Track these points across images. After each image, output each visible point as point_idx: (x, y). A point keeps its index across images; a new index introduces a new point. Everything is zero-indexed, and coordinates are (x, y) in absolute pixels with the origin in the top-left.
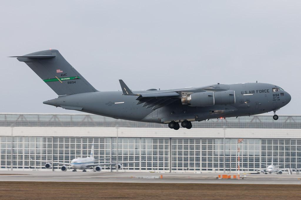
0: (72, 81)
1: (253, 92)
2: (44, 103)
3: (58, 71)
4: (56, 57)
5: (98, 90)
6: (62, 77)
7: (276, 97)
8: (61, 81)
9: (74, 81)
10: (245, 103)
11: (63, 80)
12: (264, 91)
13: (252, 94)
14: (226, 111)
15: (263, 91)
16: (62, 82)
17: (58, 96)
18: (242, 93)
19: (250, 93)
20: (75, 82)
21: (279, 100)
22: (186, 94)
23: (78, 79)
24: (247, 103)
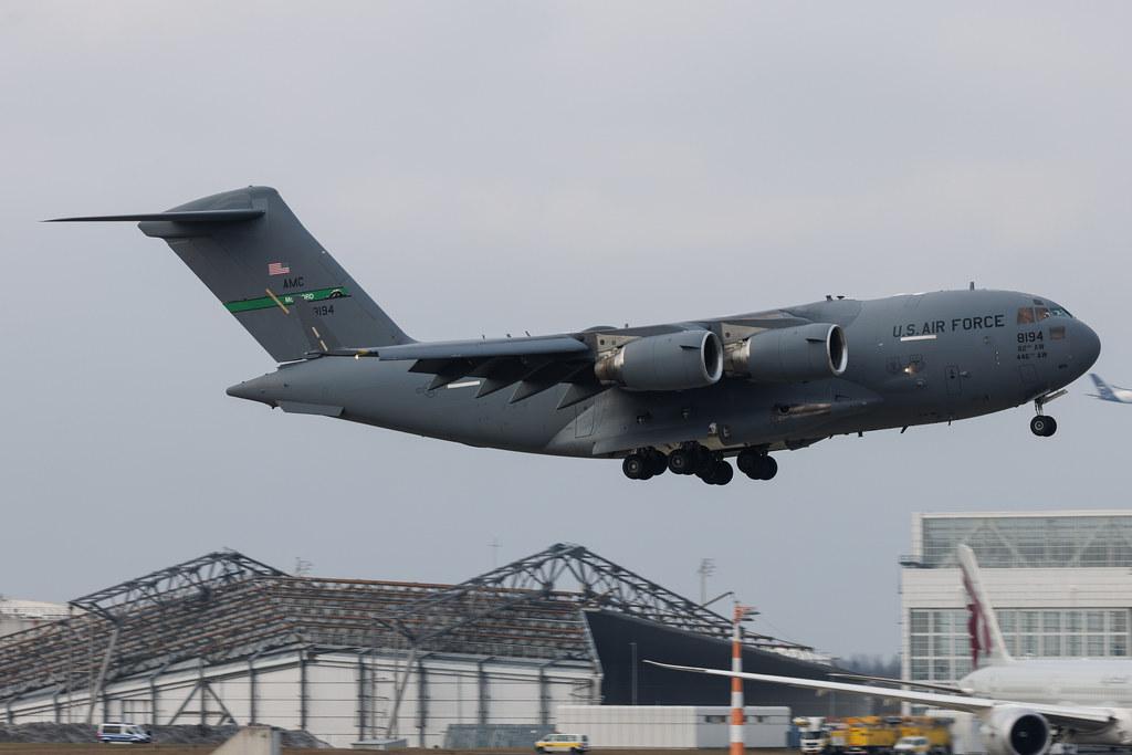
0: (322, 304)
1: (938, 327)
2: (232, 393)
3: (276, 269)
4: (266, 217)
5: (414, 338)
6: (289, 290)
7: (1029, 346)
8: (283, 307)
9: (328, 304)
10: (907, 370)
11: (290, 304)
12: (982, 324)
13: (934, 337)
14: (836, 404)
15: (977, 322)
16: (287, 312)
17: (279, 364)
18: (897, 333)
19: (926, 331)
20: (331, 311)
21: (1045, 354)
22: (614, 343)
23: (341, 296)
24: (915, 371)
